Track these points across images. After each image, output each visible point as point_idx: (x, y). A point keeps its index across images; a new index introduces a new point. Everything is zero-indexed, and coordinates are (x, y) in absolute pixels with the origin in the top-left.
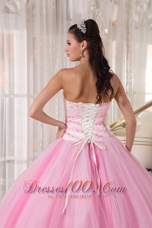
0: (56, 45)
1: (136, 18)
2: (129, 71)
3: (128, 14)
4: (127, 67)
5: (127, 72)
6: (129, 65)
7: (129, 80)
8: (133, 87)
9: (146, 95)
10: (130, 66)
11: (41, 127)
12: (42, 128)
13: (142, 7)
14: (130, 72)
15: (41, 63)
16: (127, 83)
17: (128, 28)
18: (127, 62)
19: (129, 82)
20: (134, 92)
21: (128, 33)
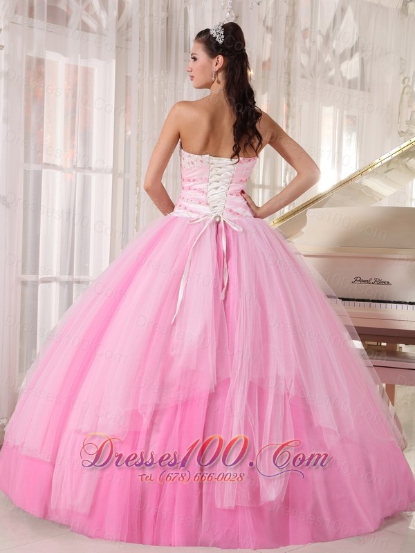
0: (166, 91)
1: (303, 59)
11: (135, 230)
13: (314, 42)
21: (289, 83)
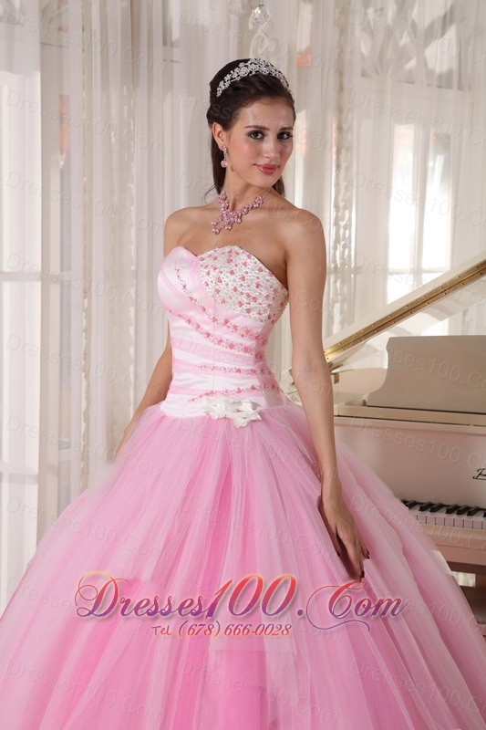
0: (132, 122)
1: (363, 45)
2: (341, 205)
3: (343, 31)
4: (338, 191)
5: (336, 206)
6: (343, 184)
7: (342, 231)
8: (353, 253)
9: (389, 276)
10: (347, 188)
11: (83, 374)
12: (85, 377)
14: (346, 208)
15: (84, 175)
16: (337, 241)
17: (340, 72)
18: (337, 176)
19: (341, 237)
20: (356, 267)
21: (341, 89)
